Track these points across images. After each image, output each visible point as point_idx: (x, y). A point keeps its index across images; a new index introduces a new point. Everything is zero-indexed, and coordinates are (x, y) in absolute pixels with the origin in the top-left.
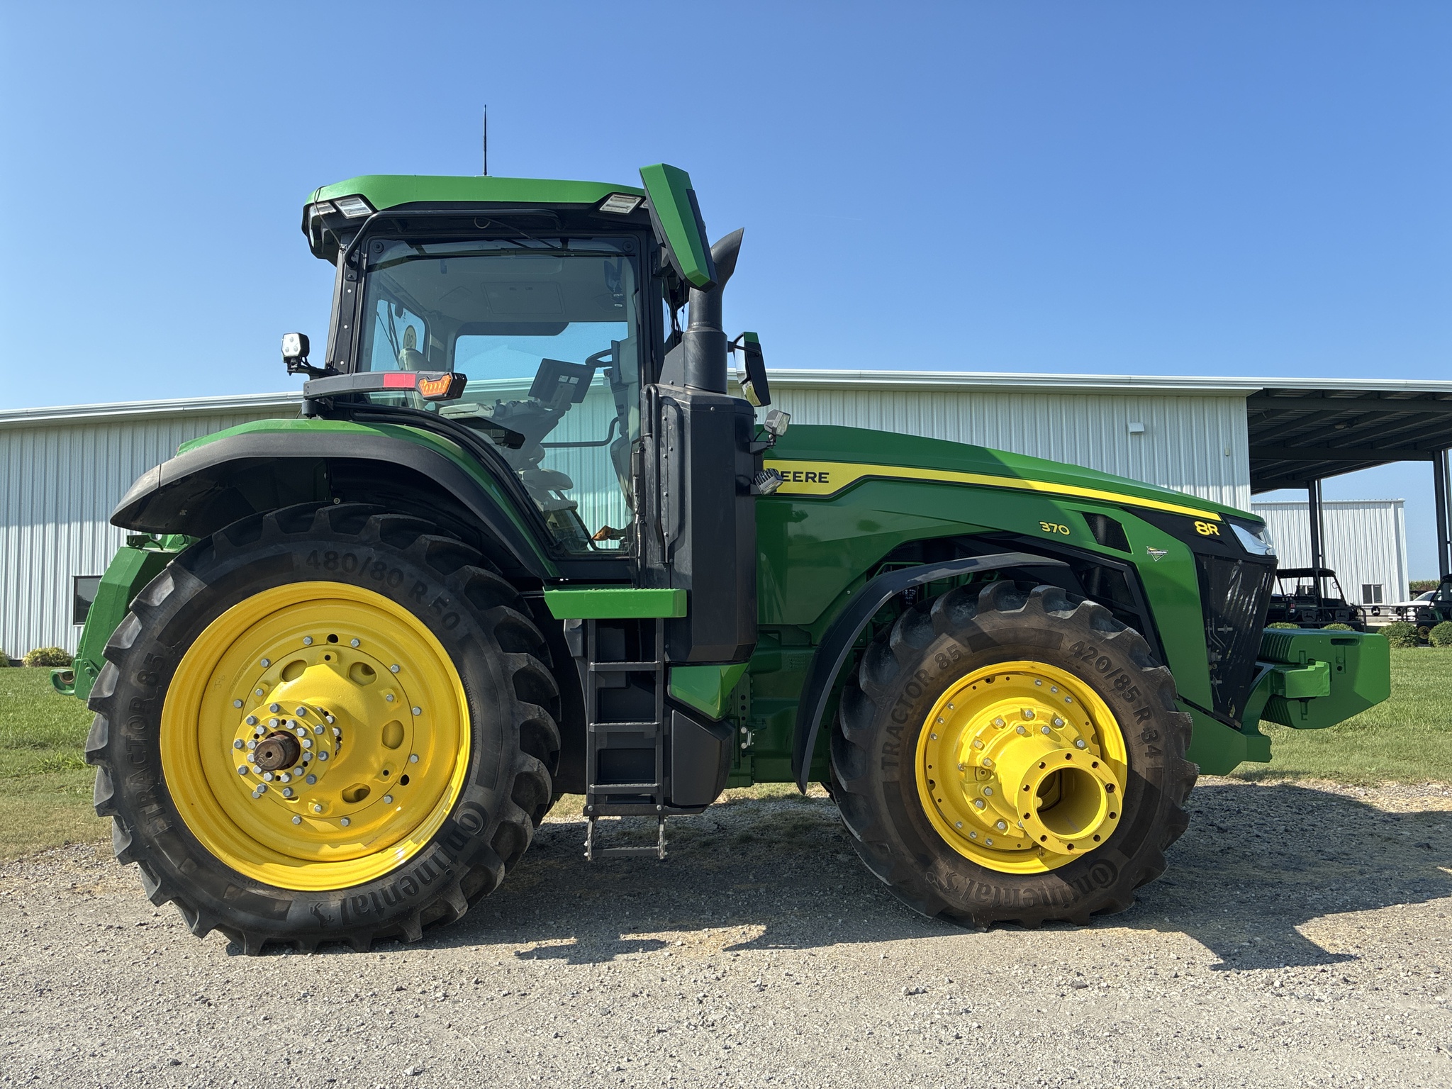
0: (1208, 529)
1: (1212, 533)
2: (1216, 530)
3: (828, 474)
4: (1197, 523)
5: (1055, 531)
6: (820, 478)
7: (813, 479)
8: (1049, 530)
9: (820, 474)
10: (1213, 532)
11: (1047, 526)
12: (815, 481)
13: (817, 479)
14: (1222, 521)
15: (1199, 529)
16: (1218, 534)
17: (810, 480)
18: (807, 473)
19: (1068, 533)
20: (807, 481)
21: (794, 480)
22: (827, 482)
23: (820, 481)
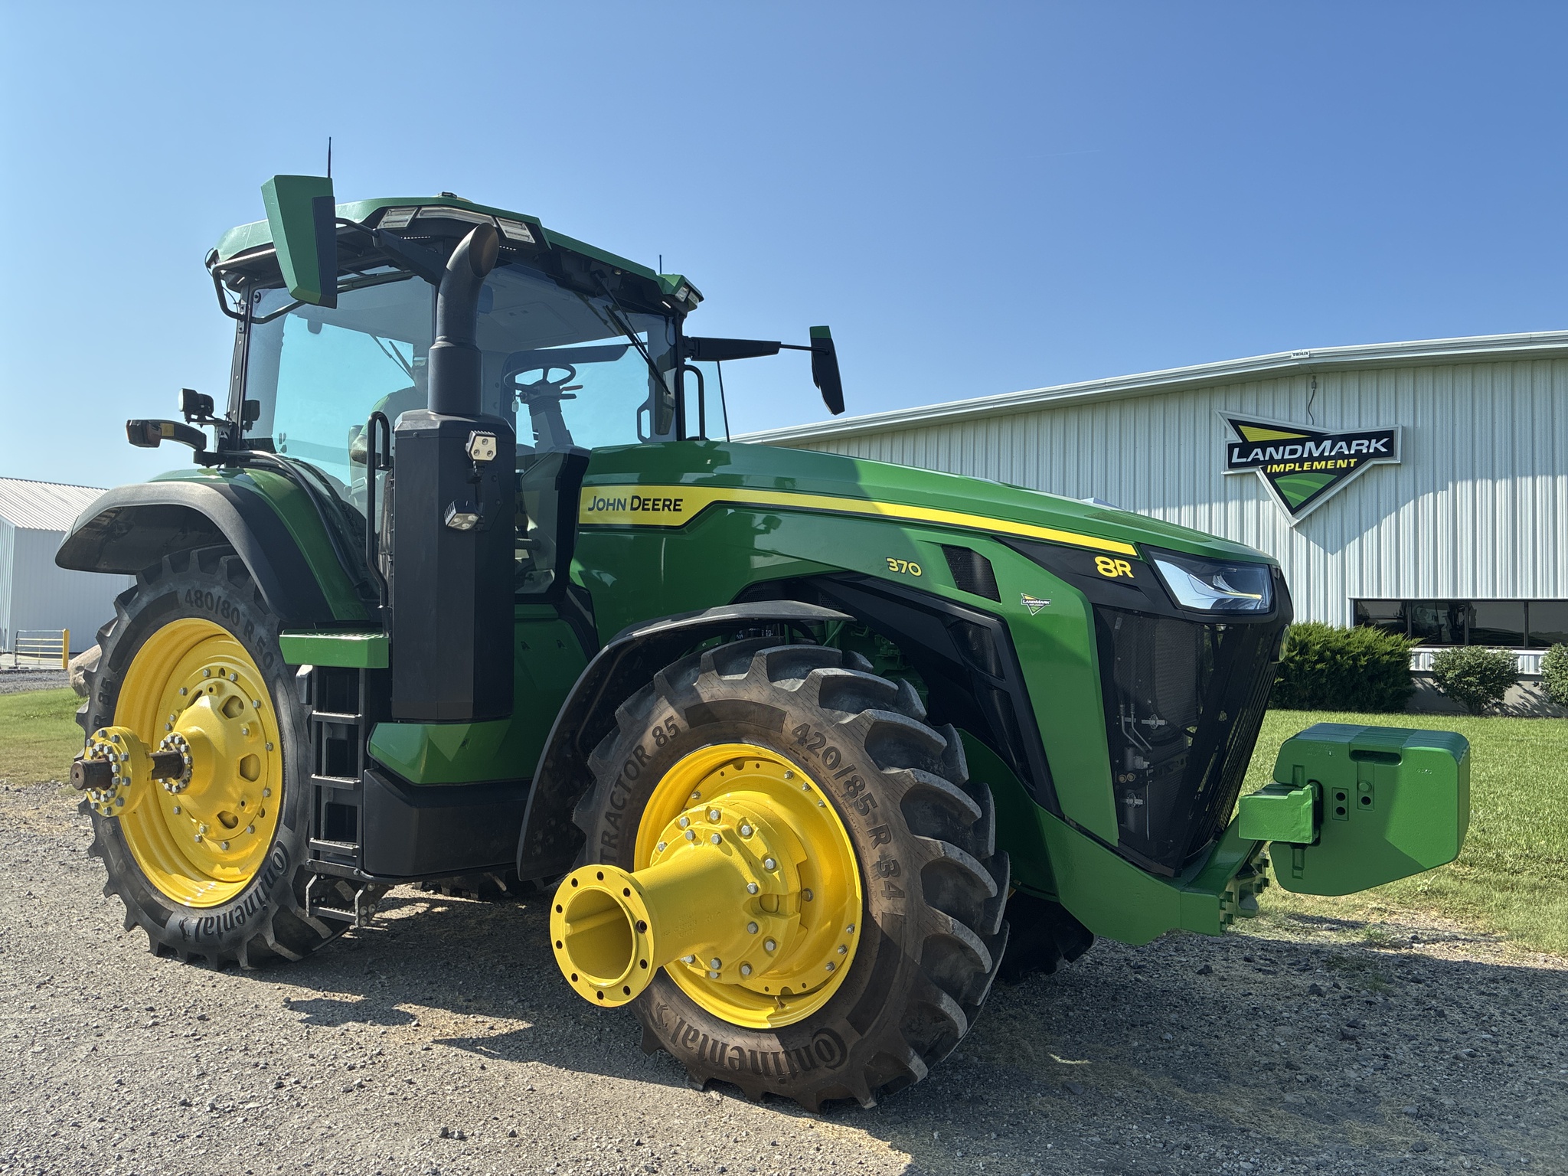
0: (1115, 568)
1: (1121, 574)
2: (1128, 569)
3: (681, 500)
4: (1098, 559)
5: (903, 571)
6: (675, 505)
7: (668, 506)
8: (897, 569)
9: (676, 500)
10: (1124, 572)
11: (895, 564)
12: (670, 510)
13: (672, 507)
14: (1138, 557)
15: (1101, 568)
16: (1131, 575)
17: (666, 508)
18: (665, 500)
19: (919, 573)
20: (663, 510)
21: (654, 509)
22: (680, 510)
23: (675, 510)
